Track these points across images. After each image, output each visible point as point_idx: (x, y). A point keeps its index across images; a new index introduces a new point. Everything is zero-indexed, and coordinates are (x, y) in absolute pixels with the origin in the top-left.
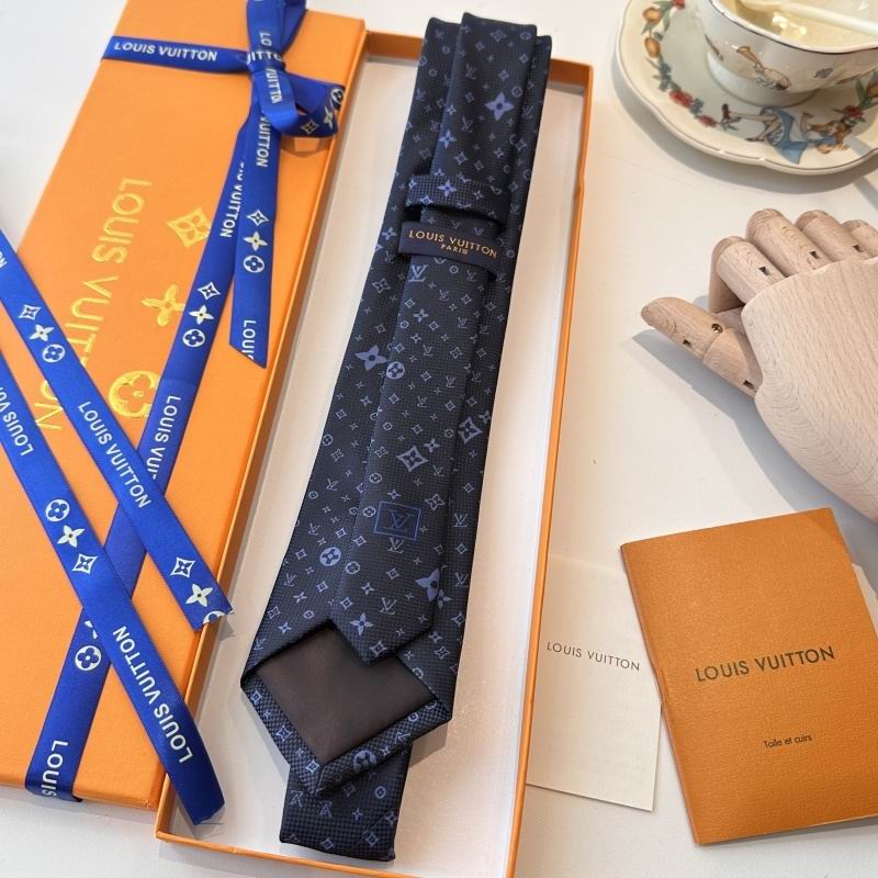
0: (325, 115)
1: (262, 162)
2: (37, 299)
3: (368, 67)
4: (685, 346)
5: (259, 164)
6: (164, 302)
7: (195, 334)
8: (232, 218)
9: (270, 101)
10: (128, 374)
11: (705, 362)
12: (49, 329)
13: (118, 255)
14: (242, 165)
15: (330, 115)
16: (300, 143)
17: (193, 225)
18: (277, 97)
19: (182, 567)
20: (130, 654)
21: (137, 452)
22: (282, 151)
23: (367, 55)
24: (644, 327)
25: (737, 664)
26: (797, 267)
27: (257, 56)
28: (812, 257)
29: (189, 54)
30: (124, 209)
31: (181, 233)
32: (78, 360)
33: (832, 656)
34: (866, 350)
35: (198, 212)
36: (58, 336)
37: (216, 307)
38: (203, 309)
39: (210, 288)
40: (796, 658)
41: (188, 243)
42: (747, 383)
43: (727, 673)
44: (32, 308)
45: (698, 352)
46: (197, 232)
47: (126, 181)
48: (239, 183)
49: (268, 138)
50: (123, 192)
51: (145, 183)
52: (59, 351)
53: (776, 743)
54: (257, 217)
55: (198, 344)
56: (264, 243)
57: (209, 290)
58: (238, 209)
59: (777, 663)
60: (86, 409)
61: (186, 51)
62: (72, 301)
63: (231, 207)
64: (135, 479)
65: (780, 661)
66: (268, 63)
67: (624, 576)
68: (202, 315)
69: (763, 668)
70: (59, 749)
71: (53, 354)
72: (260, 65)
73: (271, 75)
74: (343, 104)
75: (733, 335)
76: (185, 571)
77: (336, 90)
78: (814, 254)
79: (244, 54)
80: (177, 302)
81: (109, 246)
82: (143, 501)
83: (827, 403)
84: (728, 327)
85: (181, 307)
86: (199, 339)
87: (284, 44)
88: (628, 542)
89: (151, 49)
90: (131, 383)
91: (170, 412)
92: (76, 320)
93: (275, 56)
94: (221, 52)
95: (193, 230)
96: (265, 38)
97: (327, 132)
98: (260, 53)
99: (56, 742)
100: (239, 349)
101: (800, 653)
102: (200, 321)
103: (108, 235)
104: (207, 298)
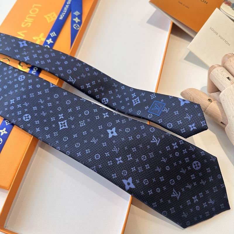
6: (39, 38)
8: (64, 14)
13: (28, 25)
30: (33, 12)
31: (48, 19)
35: (53, 13)
38: (51, 39)
39: (54, 34)
41: (49, 21)
47: (35, 5)
48: (67, 5)
50: (33, 8)
51: (40, 5)
54: (77, 13)
63: (64, 11)
81: (26, 22)
85: (44, 39)
95: (52, 18)
102: (49, 43)
103: (27, 20)
104: (52, 36)
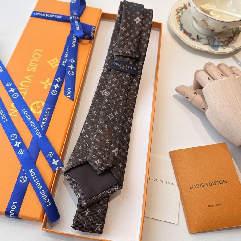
0: (91, 34)
1: (74, 46)
2: (11, 81)
3: (102, 22)
4: (187, 98)
5: (73, 46)
6: (46, 82)
7: (55, 91)
8: (65, 61)
9: (76, 30)
10: (36, 102)
11: (192, 103)
12: (14, 89)
13: (34, 70)
14: (68, 47)
15: (92, 34)
16: (84, 41)
17: (54, 62)
18: (78, 29)
19: (50, 154)
20: (34, 176)
21: (38, 122)
22: (79, 43)
23: (102, 19)
24: (176, 93)
25: (201, 184)
26: (217, 78)
27: (72, 17)
28: (221, 75)
29: (54, 16)
30: (36, 57)
31: (51, 64)
32: (22, 98)
33: (226, 182)
34: (236, 100)
35: (56, 59)
36: (17, 91)
37: (60, 84)
39: (59, 79)
40: (217, 183)
41: (53, 67)
42: (203, 109)
43: (198, 187)
44: (10, 83)
45: (190, 100)
46: (56, 64)
47: (36, 50)
48: (67, 51)
49: (75, 40)
50: (35, 53)
51: (42, 51)
52: (17, 95)
53: (212, 206)
54: (72, 61)
55: (55, 94)
56: (74, 68)
57: (59, 80)
58: (67, 58)
59: (211, 184)
60: (24, 111)
61: (53, 16)
62: (21, 82)
63: (65, 58)
64: (38, 130)
65: (212, 184)
66: (76, 20)
67: (170, 160)
68: (56, 86)
69: (208, 185)
70: (15, 204)
71: (15, 96)
72: (73, 20)
73: (76, 23)
74: (95, 31)
75: (200, 96)
76: (51, 156)
77: (94, 28)
78: (222, 74)
79: (69, 17)
80: (50, 83)
81: (31, 67)
82: (40, 136)
83: (225, 114)
84: (198, 94)
85: (51, 84)
86: (56, 93)
87: (80, 15)
88: (171, 150)
89: (44, 15)
90: (37, 104)
91: (47, 112)
92: (22, 87)
93: (78, 18)
94: (63, 16)
95: (54, 64)
96: (75, 13)
97: (91, 39)
98: (73, 17)
99: (14, 202)
100: (67, 96)
101: (218, 182)
102: (56, 88)
103: (31, 64)
104: (58, 82)
